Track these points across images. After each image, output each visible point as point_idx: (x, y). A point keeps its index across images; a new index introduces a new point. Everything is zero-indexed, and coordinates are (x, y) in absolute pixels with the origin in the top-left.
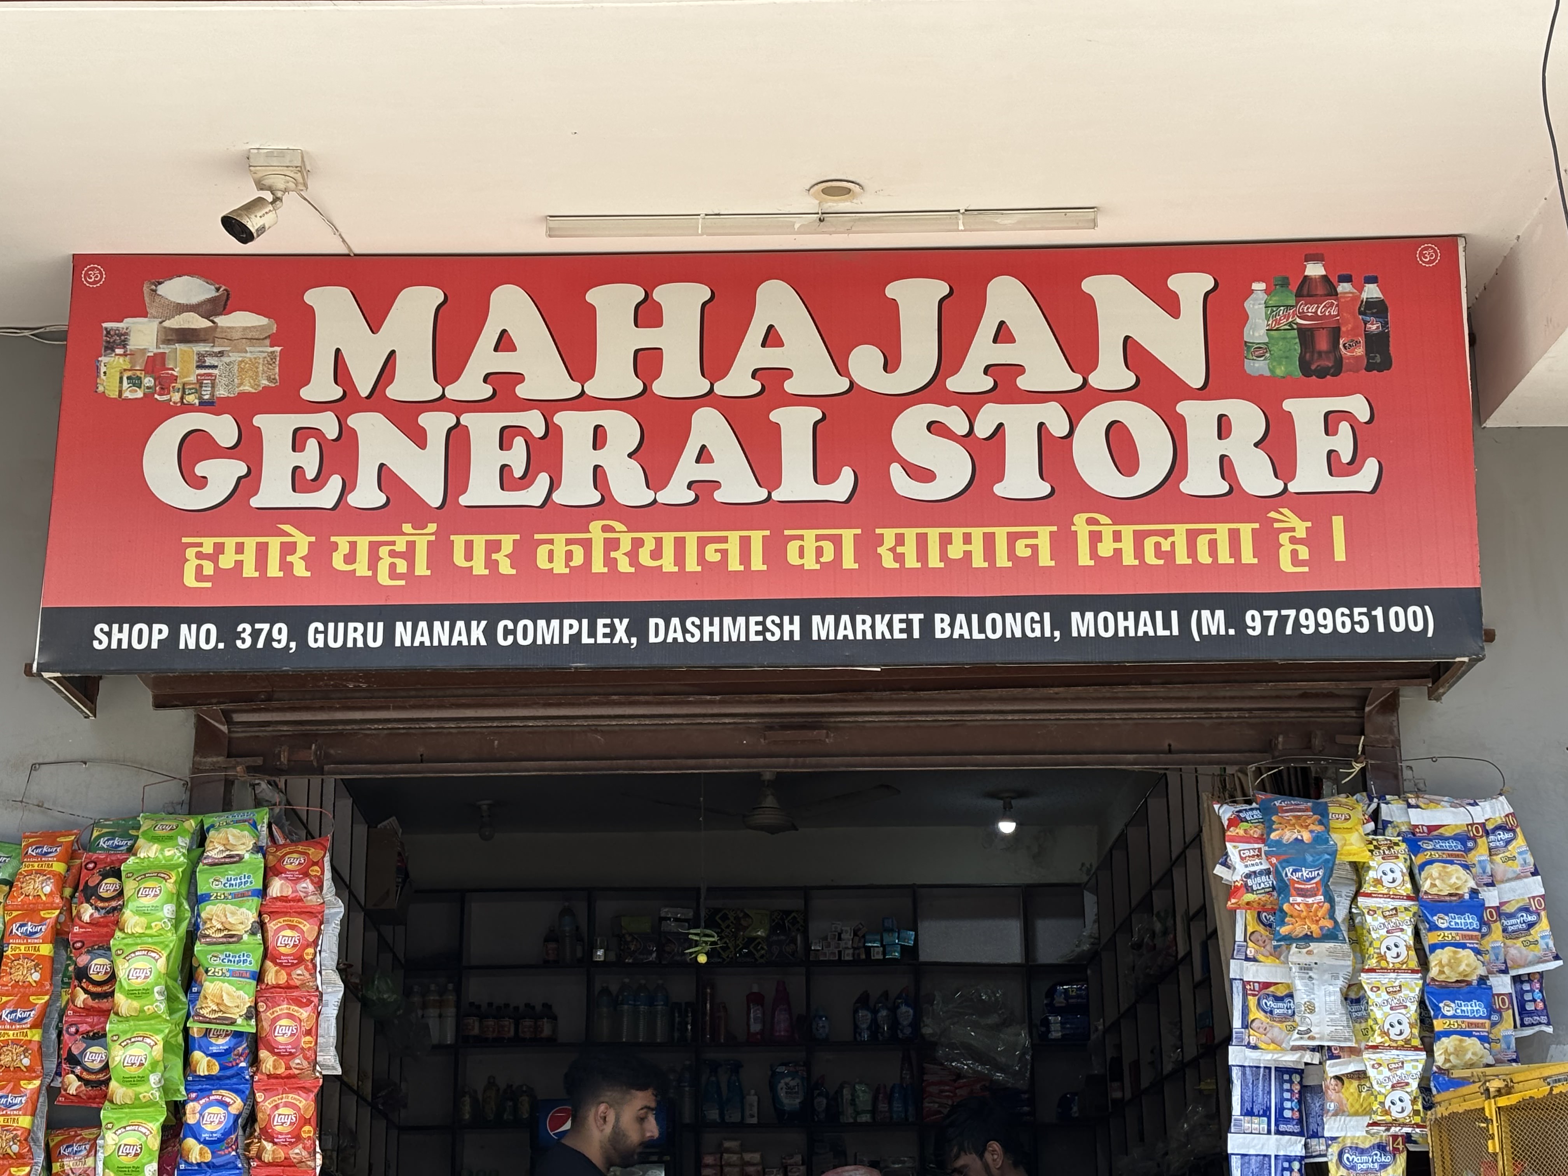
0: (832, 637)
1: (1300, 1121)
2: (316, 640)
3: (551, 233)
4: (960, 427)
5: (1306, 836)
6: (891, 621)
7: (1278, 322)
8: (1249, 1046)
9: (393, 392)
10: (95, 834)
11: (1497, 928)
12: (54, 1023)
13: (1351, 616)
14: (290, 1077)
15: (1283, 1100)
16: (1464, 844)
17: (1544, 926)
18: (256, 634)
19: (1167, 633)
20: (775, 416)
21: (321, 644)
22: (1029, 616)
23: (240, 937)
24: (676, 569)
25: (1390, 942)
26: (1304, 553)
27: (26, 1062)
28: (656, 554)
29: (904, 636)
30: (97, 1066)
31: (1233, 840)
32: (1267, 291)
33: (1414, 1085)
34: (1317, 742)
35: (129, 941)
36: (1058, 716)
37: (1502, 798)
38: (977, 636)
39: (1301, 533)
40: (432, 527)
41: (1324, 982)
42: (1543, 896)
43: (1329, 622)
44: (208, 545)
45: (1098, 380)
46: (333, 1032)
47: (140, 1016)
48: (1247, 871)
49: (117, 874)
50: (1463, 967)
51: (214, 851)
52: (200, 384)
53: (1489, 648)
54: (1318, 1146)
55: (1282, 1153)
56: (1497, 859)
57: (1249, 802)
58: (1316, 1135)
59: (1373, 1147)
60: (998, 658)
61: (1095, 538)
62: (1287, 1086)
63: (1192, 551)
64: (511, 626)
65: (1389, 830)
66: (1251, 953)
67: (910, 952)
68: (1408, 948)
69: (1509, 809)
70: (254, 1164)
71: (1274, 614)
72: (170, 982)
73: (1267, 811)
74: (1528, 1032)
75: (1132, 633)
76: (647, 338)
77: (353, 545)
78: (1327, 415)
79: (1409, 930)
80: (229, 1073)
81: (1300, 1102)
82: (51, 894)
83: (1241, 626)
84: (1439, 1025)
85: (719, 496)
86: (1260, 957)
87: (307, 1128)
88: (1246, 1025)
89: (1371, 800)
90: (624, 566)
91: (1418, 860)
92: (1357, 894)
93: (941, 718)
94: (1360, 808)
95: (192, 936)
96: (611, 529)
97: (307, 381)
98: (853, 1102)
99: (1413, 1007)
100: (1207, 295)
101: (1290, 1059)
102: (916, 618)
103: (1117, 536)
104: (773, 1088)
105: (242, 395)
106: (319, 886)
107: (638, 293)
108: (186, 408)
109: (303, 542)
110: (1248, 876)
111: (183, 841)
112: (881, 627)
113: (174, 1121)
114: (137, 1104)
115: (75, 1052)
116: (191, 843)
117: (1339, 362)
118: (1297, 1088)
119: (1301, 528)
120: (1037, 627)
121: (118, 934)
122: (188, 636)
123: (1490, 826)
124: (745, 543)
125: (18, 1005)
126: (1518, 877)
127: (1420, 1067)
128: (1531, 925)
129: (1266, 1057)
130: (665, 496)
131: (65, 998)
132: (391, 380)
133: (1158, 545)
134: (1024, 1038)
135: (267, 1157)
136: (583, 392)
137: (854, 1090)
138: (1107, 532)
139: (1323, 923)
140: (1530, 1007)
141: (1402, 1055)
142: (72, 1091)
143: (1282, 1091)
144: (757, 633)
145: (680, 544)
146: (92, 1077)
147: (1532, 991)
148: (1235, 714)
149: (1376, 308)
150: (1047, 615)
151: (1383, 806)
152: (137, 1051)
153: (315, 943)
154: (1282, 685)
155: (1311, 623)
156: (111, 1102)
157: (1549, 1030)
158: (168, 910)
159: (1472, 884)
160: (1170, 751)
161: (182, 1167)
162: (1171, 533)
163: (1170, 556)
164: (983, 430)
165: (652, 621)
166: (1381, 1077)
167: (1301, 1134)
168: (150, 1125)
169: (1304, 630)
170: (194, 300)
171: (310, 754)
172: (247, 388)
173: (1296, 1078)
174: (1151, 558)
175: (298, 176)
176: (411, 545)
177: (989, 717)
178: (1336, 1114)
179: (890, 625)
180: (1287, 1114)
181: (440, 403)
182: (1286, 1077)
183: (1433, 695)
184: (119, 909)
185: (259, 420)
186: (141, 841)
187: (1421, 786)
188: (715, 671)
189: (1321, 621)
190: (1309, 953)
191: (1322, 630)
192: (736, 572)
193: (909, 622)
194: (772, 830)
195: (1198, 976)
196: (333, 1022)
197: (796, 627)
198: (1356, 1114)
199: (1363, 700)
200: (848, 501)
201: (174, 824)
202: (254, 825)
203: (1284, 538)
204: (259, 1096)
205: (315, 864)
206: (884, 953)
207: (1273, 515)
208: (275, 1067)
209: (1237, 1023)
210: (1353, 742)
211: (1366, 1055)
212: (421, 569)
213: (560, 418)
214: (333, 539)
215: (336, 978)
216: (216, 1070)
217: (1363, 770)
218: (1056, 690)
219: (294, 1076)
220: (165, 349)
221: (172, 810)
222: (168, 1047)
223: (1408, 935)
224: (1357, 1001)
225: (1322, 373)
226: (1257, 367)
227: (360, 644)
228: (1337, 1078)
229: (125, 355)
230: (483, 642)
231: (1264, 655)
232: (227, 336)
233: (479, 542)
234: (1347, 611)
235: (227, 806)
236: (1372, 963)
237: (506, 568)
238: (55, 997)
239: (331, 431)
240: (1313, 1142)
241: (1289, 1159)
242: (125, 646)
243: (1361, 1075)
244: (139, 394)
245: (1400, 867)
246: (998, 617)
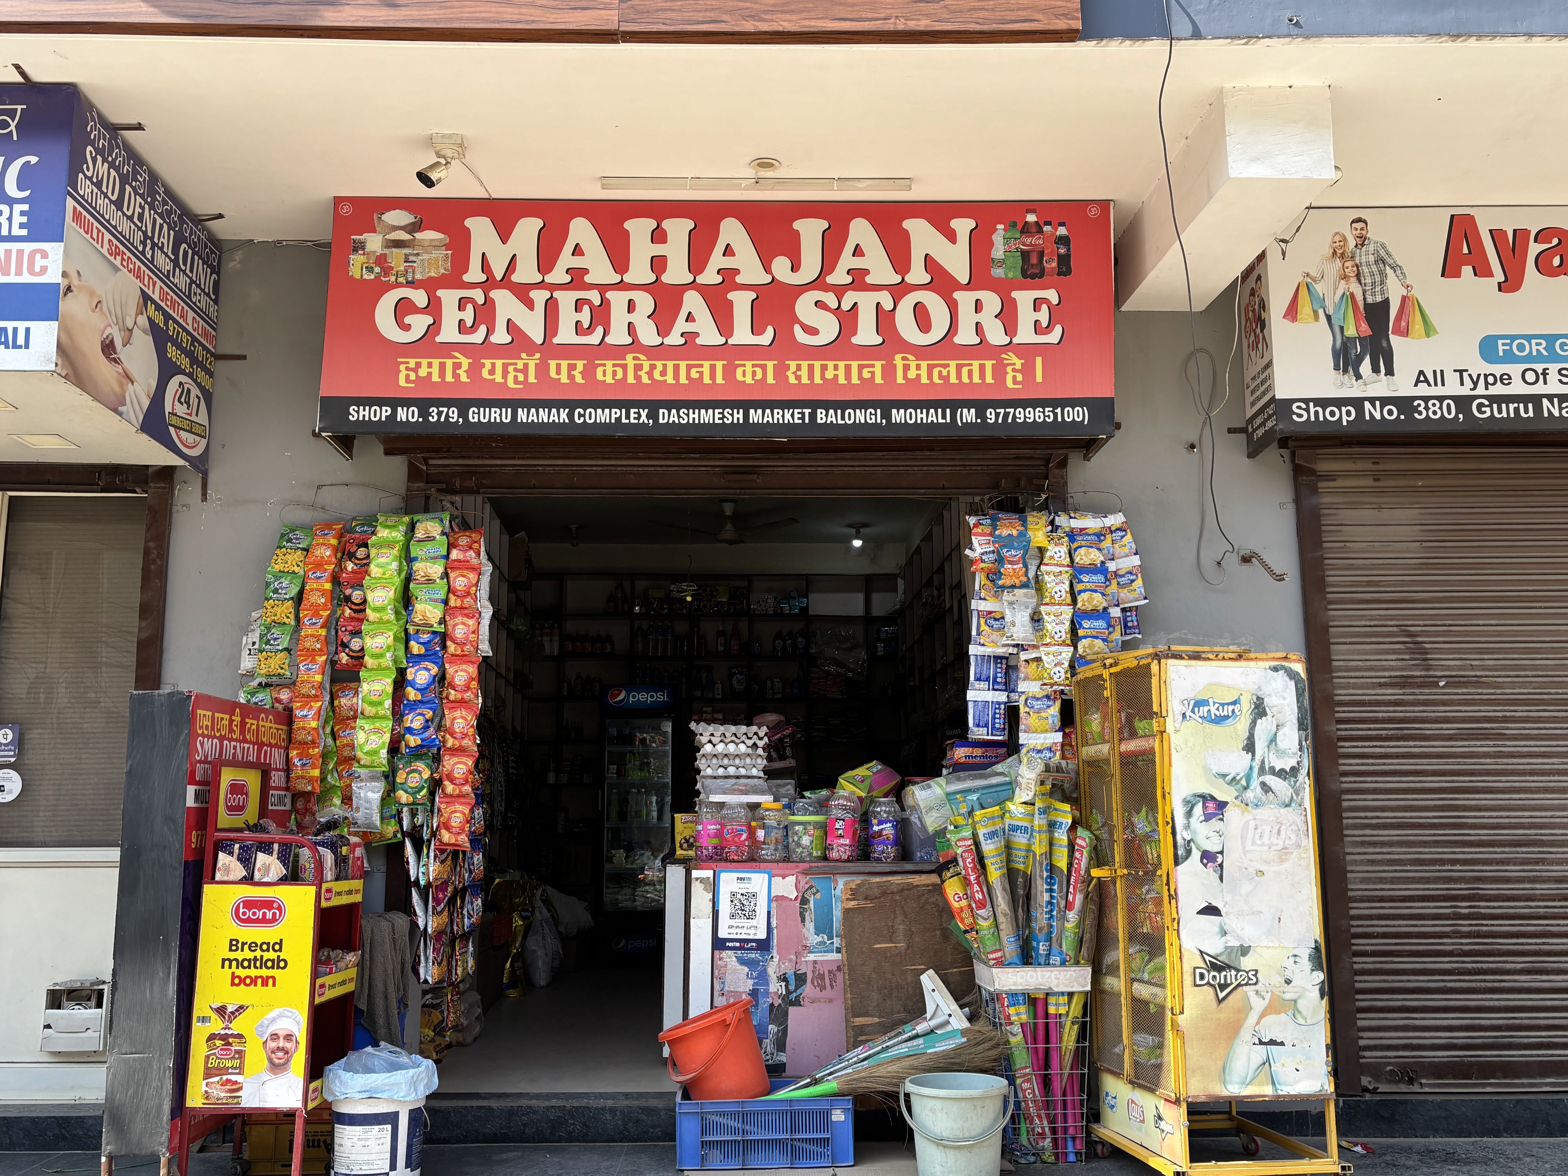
0: (760, 421)
1: (1005, 684)
2: (473, 418)
3: (604, 187)
4: (833, 303)
5: (1015, 533)
6: (793, 412)
7: (1010, 247)
8: (980, 644)
9: (515, 278)
10: (354, 524)
11: (1114, 582)
12: (333, 626)
13: (1044, 412)
14: (464, 656)
15: (996, 673)
16: (1099, 538)
17: (1139, 582)
18: (440, 414)
19: (944, 421)
20: (730, 296)
21: (476, 420)
22: (869, 411)
23: (435, 581)
24: (674, 382)
25: (1057, 589)
26: (1020, 377)
27: (318, 646)
28: (663, 373)
29: (800, 421)
30: (357, 648)
31: (975, 535)
32: (1005, 230)
33: (1067, 664)
34: (1023, 483)
35: (373, 581)
36: (883, 468)
37: (1121, 514)
38: (840, 422)
39: (1018, 366)
40: (538, 356)
41: (1022, 610)
42: (1140, 566)
43: (1032, 416)
44: (412, 363)
45: (910, 279)
46: (487, 633)
47: (380, 621)
48: (982, 551)
49: (366, 545)
50: (1095, 602)
51: (420, 534)
52: (406, 271)
53: (1116, 432)
54: (1015, 697)
55: (995, 700)
56: (1116, 546)
57: (985, 515)
58: (1013, 691)
59: (1043, 697)
60: (851, 434)
61: (906, 368)
62: (999, 665)
63: (959, 376)
64: (582, 412)
65: (1059, 530)
66: (983, 595)
67: (804, 610)
68: (1066, 592)
69: (1124, 519)
70: (444, 701)
71: (1002, 411)
72: (397, 604)
73: (994, 520)
74: (1128, 637)
75: (925, 421)
76: (658, 250)
77: (493, 365)
78: (1035, 300)
79: (1067, 583)
80: (430, 653)
81: (1006, 673)
82: (330, 556)
83: (984, 417)
84: (1081, 633)
85: (698, 341)
86: (987, 598)
87: (473, 683)
88: (979, 634)
89: (1050, 514)
90: (645, 380)
91: (1074, 546)
92: (1041, 564)
93: (820, 469)
94: (1044, 518)
95: (408, 579)
96: (639, 359)
97: (466, 271)
98: (772, 688)
99: (1068, 624)
100: (971, 231)
101: (1001, 651)
102: (807, 411)
103: (918, 367)
104: (730, 680)
105: (430, 278)
106: (479, 555)
107: (653, 224)
108: (398, 285)
109: (465, 362)
110: (983, 554)
111: (403, 528)
112: (788, 416)
113: (400, 679)
114: (379, 668)
115: (345, 641)
116: (407, 529)
117: (1043, 270)
118: (1004, 666)
119: (1019, 363)
120: (873, 417)
121: (367, 577)
122: (402, 414)
123: (1113, 529)
124: (713, 368)
125: (313, 616)
126: (1127, 556)
127: (1070, 655)
128: (1132, 581)
129: (989, 650)
130: (668, 341)
131: (339, 612)
132: (514, 271)
133: (940, 372)
134: (863, 655)
135: (452, 698)
136: (622, 280)
137: (773, 682)
138: (913, 365)
139: (1021, 578)
140: (1130, 624)
141: (1061, 648)
142: (344, 662)
143: (997, 667)
144: (719, 419)
145: (676, 368)
146: (355, 654)
147: (1131, 616)
148: (979, 468)
149: (1064, 241)
150: (879, 411)
151: (1057, 518)
152: (379, 640)
153: (476, 585)
154: (1006, 452)
155: (1022, 416)
156: (365, 667)
157: (1140, 636)
158: (394, 565)
159: (1102, 558)
160: (944, 488)
161: (405, 702)
162: (948, 365)
163: (947, 378)
164: (846, 306)
165: (661, 411)
166: (1049, 660)
167: (1006, 690)
168: (387, 680)
169: (1018, 420)
170: (403, 224)
171: (472, 483)
172: (433, 274)
173: (1004, 661)
174: (936, 379)
175: (460, 150)
176: (526, 366)
177: (846, 469)
178: (1024, 680)
179: (793, 415)
180: (999, 680)
181: (541, 285)
182: (999, 661)
183: (1087, 458)
184: (368, 564)
185: (439, 293)
186: (379, 528)
187: (1077, 507)
188: (696, 439)
189: (1027, 415)
190: (1014, 595)
191: (1028, 420)
192: (708, 384)
193: (803, 414)
194: (731, 542)
195: (956, 618)
196: (487, 628)
197: (741, 416)
198: (1035, 679)
199: (1048, 461)
200: (770, 345)
201: (397, 519)
202: (442, 520)
203: (1009, 369)
204: (447, 666)
205: (476, 542)
206: (790, 610)
207: (1003, 356)
208: (455, 650)
209: (974, 633)
210: (1042, 483)
211: (1041, 649)
212: (532, 379)
213: (609, 295)
214: (482, 361)
215: (488, 604)
216: (423, 651)
217: (1047, 498)
218: (883, 453)
219: (466, 655)
220: (386, 251)
221: (396, 511)
222: (396, 638)
223: (1066, 586)
224: (1038, 621)
225: (1033, 277)
226: (998, 272)
227: (498, 420)
228: (1026, 661)
229: (364, 254)
230: (567, 421)
231: (996, 433)
232: (421, 244)
233: (564, 364)
234: (1041, 410)
235: (426, 510)
236: (1047, 600)
237: (579, 379)
238: (334, 612)
239: (480, 300)
240: (1012, 695)
241: (999, 703)
242: (367, 419)
243: (1038, 660)
244: (372, 277)
245: (1064, 549)
246: (852, 411)
